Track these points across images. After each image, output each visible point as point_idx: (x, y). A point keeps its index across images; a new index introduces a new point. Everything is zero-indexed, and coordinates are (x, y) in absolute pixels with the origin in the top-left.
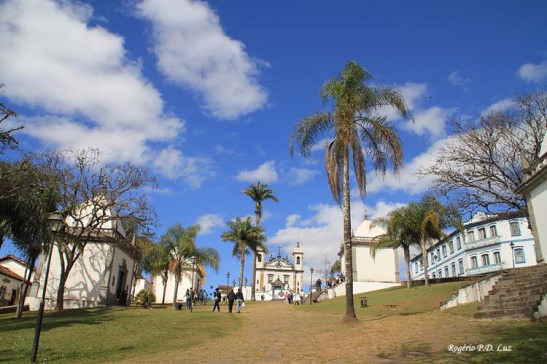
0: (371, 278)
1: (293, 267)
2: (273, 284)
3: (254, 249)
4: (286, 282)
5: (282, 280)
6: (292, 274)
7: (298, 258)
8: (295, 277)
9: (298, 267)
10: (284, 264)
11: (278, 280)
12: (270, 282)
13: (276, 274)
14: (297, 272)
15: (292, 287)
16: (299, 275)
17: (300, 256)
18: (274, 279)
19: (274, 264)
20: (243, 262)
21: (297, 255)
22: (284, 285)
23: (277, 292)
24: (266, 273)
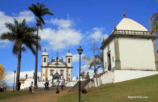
0: (133, 67)
1: (66, 65)
2: (53, 76)
3: (30, 47)
4: (62, 75)
5: (59, 73)
6: (65, 69)
7: (69, 59)
8: (67, 71)
9: (69, 65)
10: (60, 63)
11: (57, 73)
12: (51, 74)
13: (55, 69)
14: (68, 68)
15: (65, 77)
16: (70, 70)
17: (70, 58)
18: (54, 73)
19: (54, 63)
20: (20, 57)
21: (68, 58)
22: (60, 76)
23: (55, 81)
24: (49, 69)
